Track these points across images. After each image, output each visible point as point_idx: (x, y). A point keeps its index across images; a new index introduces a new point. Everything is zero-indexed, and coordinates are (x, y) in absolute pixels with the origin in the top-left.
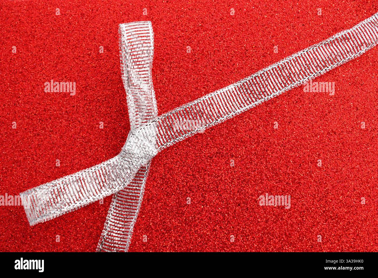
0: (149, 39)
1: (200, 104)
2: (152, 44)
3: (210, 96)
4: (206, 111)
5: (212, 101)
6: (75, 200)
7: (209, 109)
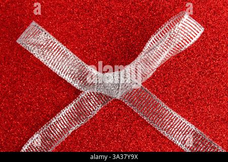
0: (190, 41)
1: (167, 112)
2: (188, 45)
3: (177, 116)
4: (165, 119)
5: (174, 120)
6: (52, 62)
7: (167, 120)
